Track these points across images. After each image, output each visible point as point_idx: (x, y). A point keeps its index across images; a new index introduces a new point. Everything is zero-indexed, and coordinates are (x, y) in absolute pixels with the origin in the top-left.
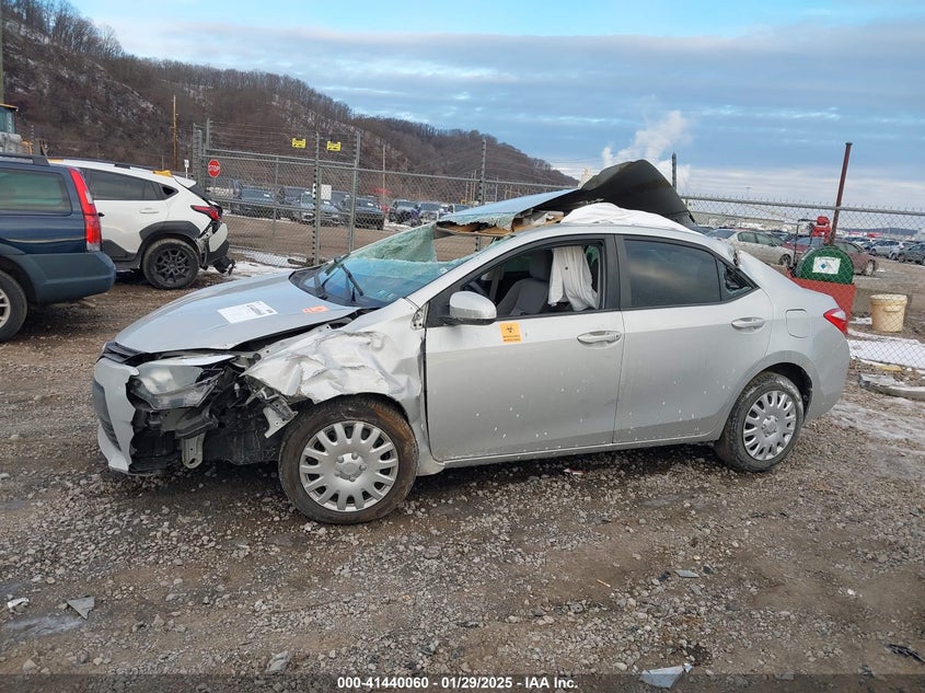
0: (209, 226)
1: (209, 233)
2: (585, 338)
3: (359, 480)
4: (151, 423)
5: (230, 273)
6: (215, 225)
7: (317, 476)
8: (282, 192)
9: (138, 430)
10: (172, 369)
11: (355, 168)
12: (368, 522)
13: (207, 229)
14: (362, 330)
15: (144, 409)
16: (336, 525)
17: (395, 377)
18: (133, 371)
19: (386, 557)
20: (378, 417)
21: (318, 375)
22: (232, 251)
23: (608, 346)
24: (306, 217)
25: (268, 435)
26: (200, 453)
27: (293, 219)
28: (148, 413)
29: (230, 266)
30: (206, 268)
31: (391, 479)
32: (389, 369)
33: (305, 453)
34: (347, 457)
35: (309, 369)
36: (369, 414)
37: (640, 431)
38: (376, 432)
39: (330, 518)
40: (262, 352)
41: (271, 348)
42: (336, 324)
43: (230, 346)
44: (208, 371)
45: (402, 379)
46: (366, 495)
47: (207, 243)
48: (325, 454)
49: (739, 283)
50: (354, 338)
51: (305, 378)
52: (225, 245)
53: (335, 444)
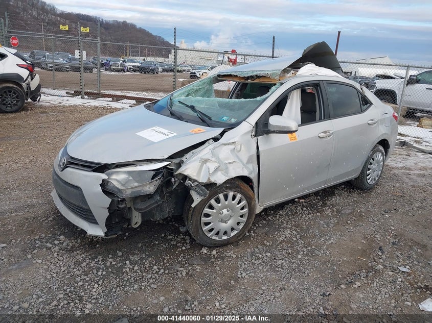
0: (28, 76)
1: (29, 79)
2: (321, 135)
3: (229, 222)
4: (120, 206)
5: (39, 101)
6: (32, 76)
7: (209, 223)
8: (32, 53)
9: (111, 212)
10: (129, 173)
11: (99, 41)
12: (232, 243)
13: (28, 78)
14: (231, 141)
15: (116, 199)
16: (217, 247)
17: (247, 165)
18: (103, 176)
19: (257, 263)
20: (241, 188)
21: (216, 170)
22: (43, 90)
23: (328, 138)
24: (50, 67)
25: (193, 206)
26: (140, 218)
27: (42, 68)
28: (118, 201)
29: (39, 97)
30: (27, 100)
31: (244, 219)
32: (245, 161)
33: (204, 212)
34: (225, 211)
35: (212, 166)
36: (237, 187)
37: (336, 178)
38: (239, 196)
39: (215, 244)
40: (184, 159)
41: (188, 156)
42: (216, 139)
43: (166, 157)
44: (157, 172)
45: (250, 166)
46: (233, 229)
47: (28, 85)
48: (214, 211)
49: (366, 102)
50: (227, 146)
51: (211, 172)
52: (39, 87)
53: (220, 205)
